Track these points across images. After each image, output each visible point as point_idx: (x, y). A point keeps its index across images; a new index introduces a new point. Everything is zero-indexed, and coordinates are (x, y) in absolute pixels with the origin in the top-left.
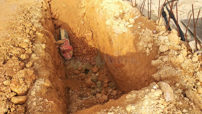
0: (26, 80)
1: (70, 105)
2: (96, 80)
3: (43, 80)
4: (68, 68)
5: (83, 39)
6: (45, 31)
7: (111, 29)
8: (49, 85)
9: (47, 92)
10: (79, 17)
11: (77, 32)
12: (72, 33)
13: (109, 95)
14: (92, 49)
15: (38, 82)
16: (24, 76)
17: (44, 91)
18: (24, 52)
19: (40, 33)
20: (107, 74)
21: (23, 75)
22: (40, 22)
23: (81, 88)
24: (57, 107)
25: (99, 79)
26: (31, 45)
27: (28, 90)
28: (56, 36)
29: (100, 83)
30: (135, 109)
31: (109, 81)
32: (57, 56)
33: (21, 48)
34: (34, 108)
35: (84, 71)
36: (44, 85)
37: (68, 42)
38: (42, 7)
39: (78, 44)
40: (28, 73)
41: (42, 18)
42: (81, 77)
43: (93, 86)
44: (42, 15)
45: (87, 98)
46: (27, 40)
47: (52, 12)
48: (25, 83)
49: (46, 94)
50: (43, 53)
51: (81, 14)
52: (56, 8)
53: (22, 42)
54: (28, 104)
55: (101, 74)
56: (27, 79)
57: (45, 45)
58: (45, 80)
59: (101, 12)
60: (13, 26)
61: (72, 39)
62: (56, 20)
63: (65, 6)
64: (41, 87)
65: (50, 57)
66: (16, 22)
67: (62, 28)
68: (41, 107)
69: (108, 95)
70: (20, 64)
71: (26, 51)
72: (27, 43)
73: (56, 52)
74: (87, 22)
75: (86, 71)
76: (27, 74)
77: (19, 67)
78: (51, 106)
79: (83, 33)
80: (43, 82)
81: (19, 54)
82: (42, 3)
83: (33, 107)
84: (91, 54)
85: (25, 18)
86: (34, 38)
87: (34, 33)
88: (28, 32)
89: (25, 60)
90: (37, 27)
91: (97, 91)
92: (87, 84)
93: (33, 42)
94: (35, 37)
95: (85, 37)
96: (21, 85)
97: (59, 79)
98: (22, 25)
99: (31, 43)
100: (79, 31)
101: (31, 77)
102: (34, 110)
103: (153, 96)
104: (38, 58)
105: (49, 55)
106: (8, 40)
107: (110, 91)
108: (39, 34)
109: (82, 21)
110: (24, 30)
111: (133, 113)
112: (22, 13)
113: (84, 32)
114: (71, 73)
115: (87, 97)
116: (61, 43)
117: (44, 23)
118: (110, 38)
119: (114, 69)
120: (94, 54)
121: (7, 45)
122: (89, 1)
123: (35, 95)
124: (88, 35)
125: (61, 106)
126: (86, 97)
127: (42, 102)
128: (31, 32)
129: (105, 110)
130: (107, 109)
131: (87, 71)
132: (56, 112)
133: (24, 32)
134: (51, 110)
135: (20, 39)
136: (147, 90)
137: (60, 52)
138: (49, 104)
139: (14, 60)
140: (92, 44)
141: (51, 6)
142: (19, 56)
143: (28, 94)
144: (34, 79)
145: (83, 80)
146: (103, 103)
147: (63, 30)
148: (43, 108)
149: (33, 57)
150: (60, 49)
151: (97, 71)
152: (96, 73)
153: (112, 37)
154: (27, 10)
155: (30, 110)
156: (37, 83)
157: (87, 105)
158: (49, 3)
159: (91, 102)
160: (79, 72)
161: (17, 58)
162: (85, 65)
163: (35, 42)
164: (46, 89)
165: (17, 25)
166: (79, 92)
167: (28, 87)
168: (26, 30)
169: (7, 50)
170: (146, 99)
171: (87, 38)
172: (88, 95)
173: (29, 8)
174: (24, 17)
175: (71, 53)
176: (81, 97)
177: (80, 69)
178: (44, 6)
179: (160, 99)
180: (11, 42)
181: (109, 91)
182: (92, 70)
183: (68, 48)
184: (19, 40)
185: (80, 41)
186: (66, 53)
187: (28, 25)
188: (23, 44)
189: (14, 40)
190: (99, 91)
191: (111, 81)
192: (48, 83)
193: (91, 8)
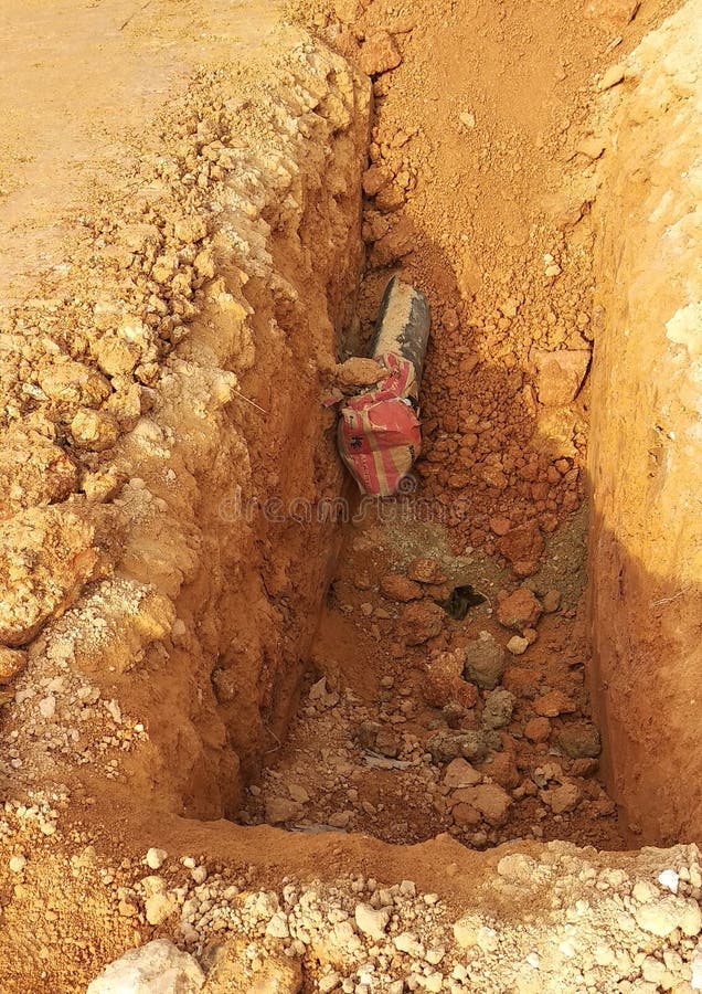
0: (42, 571)
1: (278, 769)
2: (489, 678)
3: (139, 595)
4: (362, 545)
5: (514, 383)
6: (278, 282)
7: (684, 377)
8: (158, 631)
9: (140, 667)
10: (541, 219)
11: (489, 328)
12: (459, 328)
13: (526, 795)
14: (552, 469)
15: (107, 599)
16: (40, 548)
17: (122, 657)
18: (105, 399)
19: (229, 297)
20: (579, 659)
21: (38, 537)
22: (267, 213)
23: (387, 694)
24: (159, 761)
25: (515, 674)
26: (154, 361)
27: (45, 623)
28: (356, 323)
29: (508, 704)
30: (492, 949)
31: (572, 707)
32: (309, 457)
33: (94, 371)
34: (39, 730)
35: (447, 596)
36: (133, 625)
37: (402, 383)
38: (317, 110)
39: (471, 411)
40: (65, 533)
41: (289, 190)
42: (414, 625)
43: (455, 706)
44: (296, 168)
45: (389, 764)
46: (139, 331)
47: (375, 150)
48: (36, 583)
49: (128, 671)
50: (204, 429)
51: (557, 206)
52: (410, 130)
53: (110, 332)
54: (20, 696)
55: (541, 648)
56: (49, 568)
57: (232, 379)
58: (149, 594)
59: (674, 232)
60: (104, 213)
61: (444, 365)
62: (384, 210)
63: (471, 123)
64: (111, 628)
65: (247, 459)
66: (128, 190)
67: (407, 275)
68: (75, 735)
69: (519, 792)
70: (54, 463)
71: (114, 391)
72: (132, 346)
73: (312, 429)
74: (584, 273)
75: (463, 600)
76: (58, 536)
77: (40, 484)
78: (126, 744)
79: (528, 341)
80: (130, 606)
81: (71, 405)
82: (328, 78)
83: (33, 722)
84: (532, 501)
85: (184, 170)
86: (187, 321)
87: (199, 288)
88: (161, 275)
89: (88, 447)
90: (229, 247)
91: (460, 744)
92: (429, 682)
93: (168, 346)
94: (196, 316)
95: (533, 372)
96: (11, 589)
97: (264, 604)
98: (152, 215)
99: (152, 353)
100: (504, 323)
101: (72, 562)
102: (34, 737)
103: (626, 924)
104: (167, 454)
105: (240, 445)
106: (46, 303)
107: (548, 777)
108: (223, 300)
109: (548, 258)
110: (150, 253)
111: (474, 964)
112: (182, 130)
113: (537, 335)
114: (364, 583)
115: (396, 758)
116: (362, 380)
117: (295, 224)
118: (662, 437)
119: (619, 647)
120: (553, 505)
121: (34, 331)
122: (637, 124)
123: (67, 660)
124: (557, 365)
125: (189, 765)
126: (386, 757)
127: (87, 711)
128: (182, 281)
129: (358, 885)
130: (372, 882)
131: (464, 602)
132: (139, 786)
133: (146, 267)
134: (118, 768)
135: (112, 308)
136: (616, 877)
137: (336, 437)
138: (119, 734)
139: (35, 436)
140: (565, 433)
141: (384, 109)
142: (69, 416)
143: (37, 648)
144: (88, 574)
145: (421, 647)
146: (465, 828)
147: (410, 288)
148: (85, 744)
149: (142, 442)
150: (340, 416)
151: (524, 623)
152: (515, 631)
153: (672, 435)
154: (222, 116)
155: (15, 734)
156: (101, 600)
157: (367, 805)
158: (378, 84)
159: (399, 793)
160: (417, 592)
161: (52, 427)
162: (470, 560)
163: (185, 347)
164: (139, 647)
165: (127, 210)
166: (363, 710)
167: (47, 611)
168: (161, 260)
169: (24, 363)
170: (573, 924)
171: (544, 382)
172: (408, 747)
173: (232, 106)
174: (181, 163)
175: (402, 457)
176: (363, 745)
177: (424, 573)
178: (335, 102)
179: (662, 960)
180: (54, 319)
181: (539, 771)
182: (497, 603)
183: (389, 425)
184: (102, 315)
185: (489, 395)
186: (368, 452)
187: (184, 228)
188: (111, 347)
189: (77, 306)
190: (471, 746)
191: (583, 716)
192: (156, 618)
193: (636, 178)
